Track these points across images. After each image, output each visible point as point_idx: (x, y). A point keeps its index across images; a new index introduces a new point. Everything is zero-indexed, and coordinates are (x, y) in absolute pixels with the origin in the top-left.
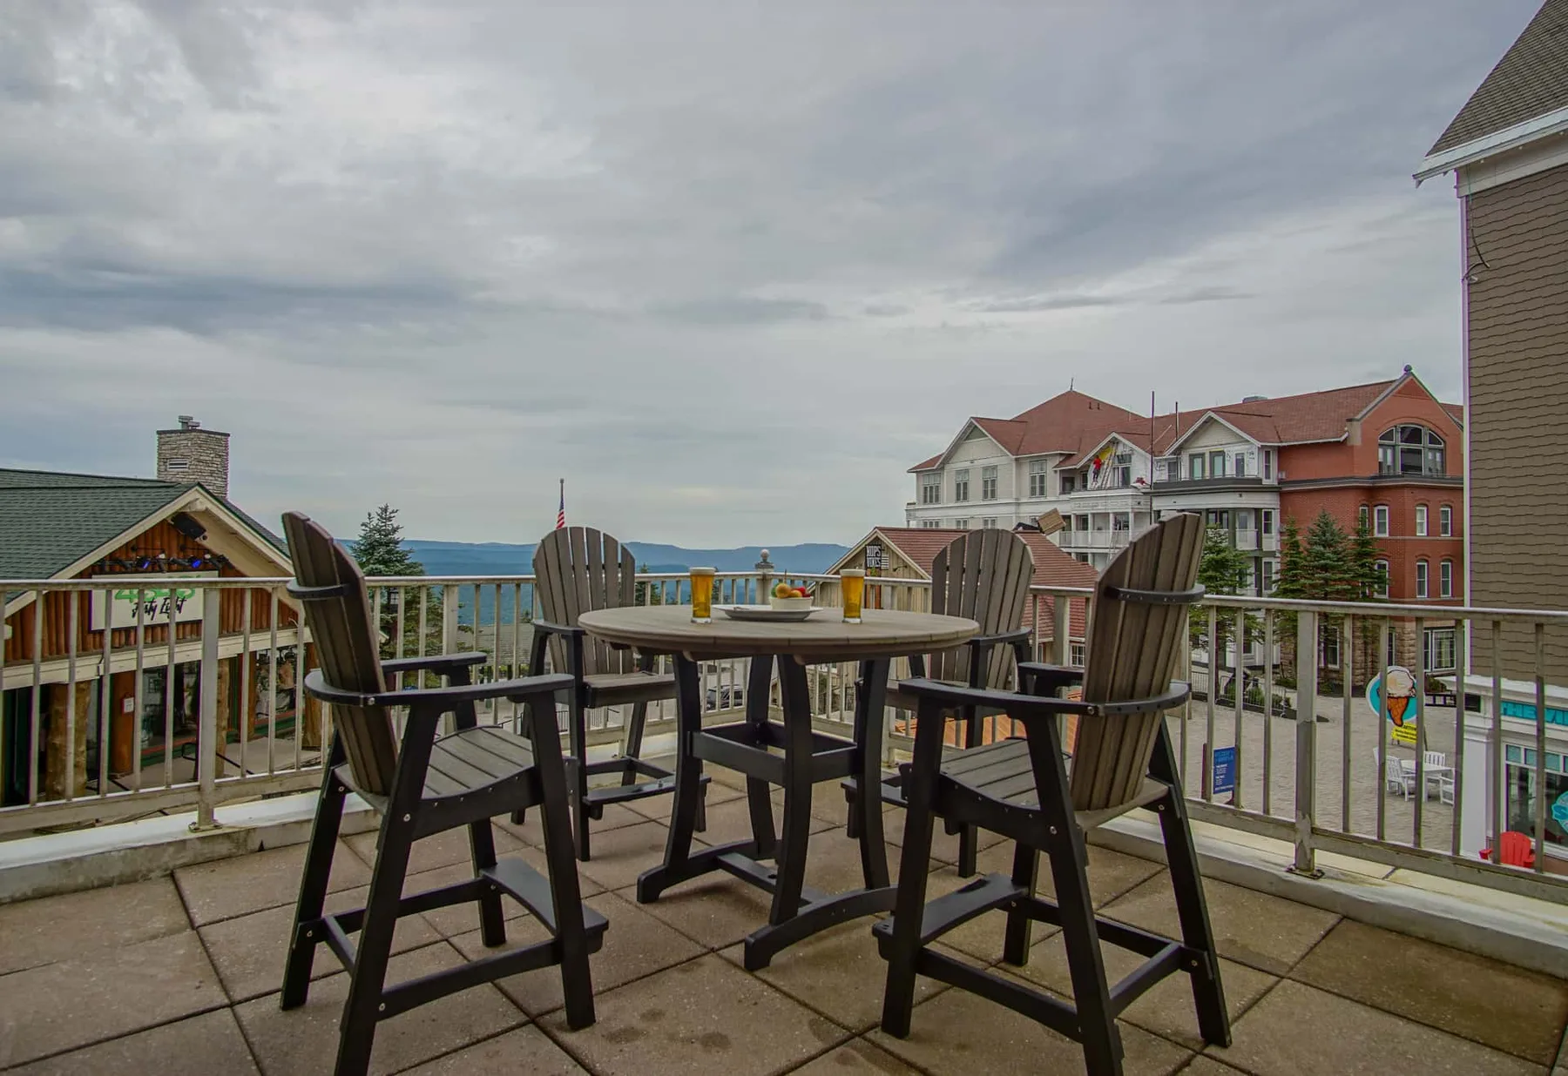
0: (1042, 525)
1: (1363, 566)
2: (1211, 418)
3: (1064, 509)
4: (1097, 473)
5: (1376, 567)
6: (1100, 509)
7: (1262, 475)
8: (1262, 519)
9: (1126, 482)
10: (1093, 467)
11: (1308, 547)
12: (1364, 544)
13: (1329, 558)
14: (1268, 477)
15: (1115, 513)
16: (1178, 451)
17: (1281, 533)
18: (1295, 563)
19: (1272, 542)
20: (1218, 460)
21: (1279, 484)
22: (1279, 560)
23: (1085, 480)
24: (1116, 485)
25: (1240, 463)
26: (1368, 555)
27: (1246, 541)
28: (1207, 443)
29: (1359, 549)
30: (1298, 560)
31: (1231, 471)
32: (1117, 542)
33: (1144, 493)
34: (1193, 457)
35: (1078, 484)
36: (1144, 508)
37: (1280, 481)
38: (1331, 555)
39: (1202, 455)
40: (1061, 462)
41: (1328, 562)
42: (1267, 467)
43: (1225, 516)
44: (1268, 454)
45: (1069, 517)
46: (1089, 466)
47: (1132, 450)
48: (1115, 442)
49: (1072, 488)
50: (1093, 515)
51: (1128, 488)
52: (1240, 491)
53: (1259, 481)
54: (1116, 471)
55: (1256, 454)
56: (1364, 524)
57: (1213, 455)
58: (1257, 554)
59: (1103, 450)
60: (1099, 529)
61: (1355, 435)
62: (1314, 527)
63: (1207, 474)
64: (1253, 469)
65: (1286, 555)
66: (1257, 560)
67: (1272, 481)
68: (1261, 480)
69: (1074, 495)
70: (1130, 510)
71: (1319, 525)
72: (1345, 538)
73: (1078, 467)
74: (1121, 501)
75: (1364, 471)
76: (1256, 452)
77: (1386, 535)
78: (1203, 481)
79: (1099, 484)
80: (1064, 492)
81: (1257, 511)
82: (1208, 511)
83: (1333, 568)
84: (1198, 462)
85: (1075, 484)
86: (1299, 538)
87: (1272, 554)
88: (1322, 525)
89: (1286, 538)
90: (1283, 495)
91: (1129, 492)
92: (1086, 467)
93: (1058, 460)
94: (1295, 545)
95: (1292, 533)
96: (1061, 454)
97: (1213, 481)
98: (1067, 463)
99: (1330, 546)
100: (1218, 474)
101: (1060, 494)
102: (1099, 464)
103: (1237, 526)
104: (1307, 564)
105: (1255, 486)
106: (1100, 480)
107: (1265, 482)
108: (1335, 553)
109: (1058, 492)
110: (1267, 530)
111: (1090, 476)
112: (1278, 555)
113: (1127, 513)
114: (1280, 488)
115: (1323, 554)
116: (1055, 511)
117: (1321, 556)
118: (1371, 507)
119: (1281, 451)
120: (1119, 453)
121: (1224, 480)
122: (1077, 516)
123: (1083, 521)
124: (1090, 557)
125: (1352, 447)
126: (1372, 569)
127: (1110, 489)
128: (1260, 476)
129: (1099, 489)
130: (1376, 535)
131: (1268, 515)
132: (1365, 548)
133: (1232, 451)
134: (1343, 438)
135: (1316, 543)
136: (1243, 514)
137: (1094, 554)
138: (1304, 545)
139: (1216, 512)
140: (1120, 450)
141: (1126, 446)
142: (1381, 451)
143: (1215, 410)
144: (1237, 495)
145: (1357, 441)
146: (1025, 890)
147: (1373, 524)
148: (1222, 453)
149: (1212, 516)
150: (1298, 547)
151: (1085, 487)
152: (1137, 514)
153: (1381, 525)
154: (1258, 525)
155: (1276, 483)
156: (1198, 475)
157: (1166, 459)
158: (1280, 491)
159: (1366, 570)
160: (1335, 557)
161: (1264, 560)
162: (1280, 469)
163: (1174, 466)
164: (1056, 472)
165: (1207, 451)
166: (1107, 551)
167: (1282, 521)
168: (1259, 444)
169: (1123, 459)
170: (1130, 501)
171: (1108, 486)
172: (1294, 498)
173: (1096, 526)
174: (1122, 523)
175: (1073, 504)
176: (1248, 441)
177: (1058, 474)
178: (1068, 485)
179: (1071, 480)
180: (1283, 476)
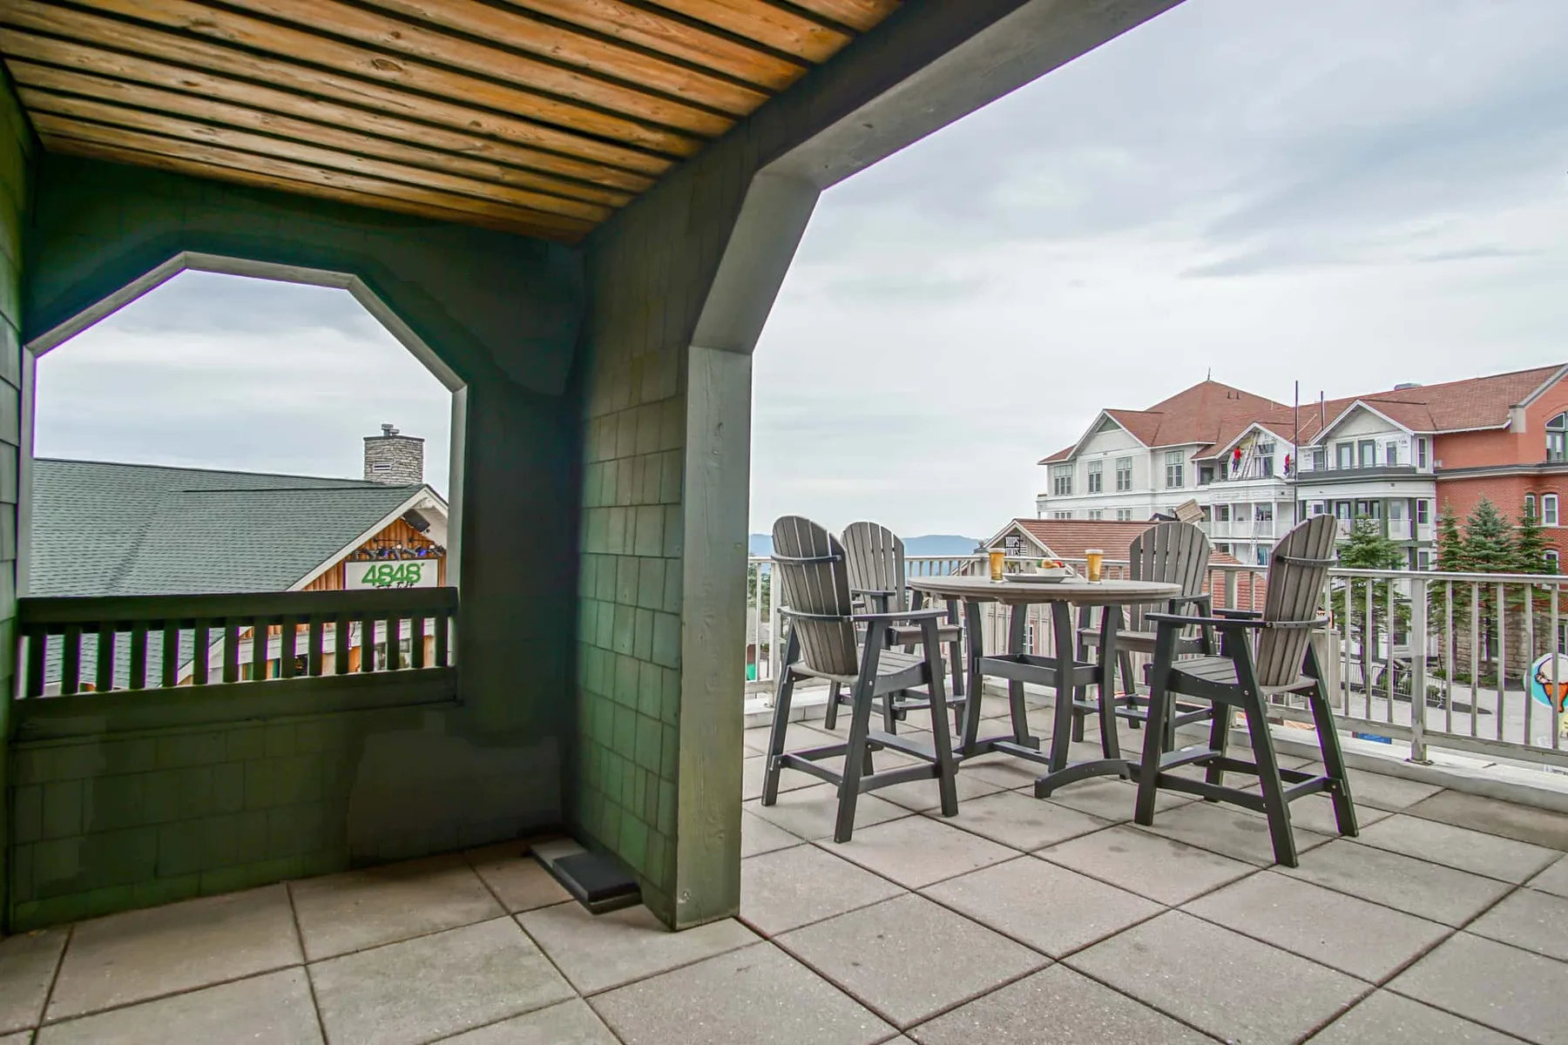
0: (1179, 517)
1: (1529, 556)
2: (1359, 407)
3: (1203, 500)
4: (1236, 464)
5: (1544, 557)
6: (1241, 499)
7: (1416, 464)
8: (1417, 509)
9: (1268, 472)
10: (1233, 455)
11: (1467, 537)
12: (1530, 533)
13: (1490, 548)
14: (1422, 465)
15: (1257, 504)
16: (1327, 438)
17: (1438, 523)
18: (1454, 553)
19: (1428, 532)
20: (1368, 449)
21: (1435, 472)
22: (1435, 550)
24: (1258, 474)
25: (1392, 452)
26: (1535, 544)
27: (1399, 531)
28: (1356, 432)
29: (1524, 538)
30: (1457, 550)
31: (1382, 460)
32: (1260, 532)
33: (1289, 484)
34: (1339, 447)
35: (1217, 474)
36: (1289, 498)
37: (1436, 470)
38: (1493, 546)
39: (1350, 445)
40: (1199, 453)
41: (1490, 552)
42: (1422, 456)
43: (1376, 505)
44: (1422, 442)
45: (1208, 508)
46: (1229, 457)
47: (1274, 440)
48: (1256, 432)
49: (1211, 479)
50: (1234, 505)
51: (1270, 478)
52: (1392, 481)
53: (1413, 470)
54: (1258, 461)
55: (1409, 444)
56: (1530, 513)
57: (1362, 444)
58: (1413, 544)
59: (1244, 440)
60: (1240, 519)
61: (1520, 421)
62: (1475, 517)
63: (1356, 463)
64: (1407, 456)
65: (1443, 545)
66: (1411, 549)
67: (1428, 470)
68: (1415, 469)
69: (1213, 485)
70: (1273, 501)
71: (1479, 515)
72: (1507, 528)
73: (1217, 457)
74: (1265, 492)
75: (1530, 459)
76: (1409, 440)
77: (1555, 525)
78: (1351, 471)
79: (1240, 474)
80: (1202, 482)
81: (1411, 500)
82: (1357, 501)
83: (1495, 558)
84: (1346, 451)
85: (1214, 475)
86: (1457, 527)
87: (1429, 544)
88: (1482, 514)
89: (1443, 527)
90: (1439, 484)
91: (1272, 482)
92: (1225, 458)
93: (1195, 451)
94: (1453, 535)
95: (1450, 523)
96: (1199, 445)
97: (1362, 470)
98: (1208, 452)
99: (1492, 536)
100: (1368, 463)
101: (1199, 485)
102: (1238, 455)
103: (1389, 515)
104: (1466, 554)
105: (1409, 475)
106: (1240, 470)
107: (1420, 471)
108: (1497, 543)
109: (1196, 483)
110: (1422, 519)
111: (1230, 466)
112: (1434, 545)
113: (1270, 504)
114: (1436, 477)
115: (1485, 544)
116: (1193, 502)
117: (1482, 546)
118: (1538, 496)
119: (1438, 440)
120: (1260, 443)
121: (1374, 469)
122: (1217, 507)
123: (1223, 512)
124: (1231, 547)
125: (1516, 434)
126: (1539, 560)
127: (1251, 479)
128: (1414, 465)
129: (1239, 479)
130: (1544, 524)
131: (1423, 505)
132: (1530, 539)
133: (1383, 440)
134: (1504, 426)
135: (1476, 533)
136: (1396, 504)
137: (1234, 545)
138: (1463, 535)
139: (1366, 502)
140: (1261, 440)
141: (1268, 436)
142: (1549, 438)
143: (1362, 399)
144: (1389, 484)
145: (1521, 427)
146: (1219, 753)
147: (1540, 513)
148: (1372, 442)
149: (1362, 506)
150: (1456, 537)
151: (1224, 477)
152: (1279, 505)
153: (1550, 514)
154: (1412, 515)
155: (1431, 472)
156: (1346, 464)
157: (1311, 449)
158: (1434, 479)
159: (1533, 560)
160: (1498, 547)
161: (1420, 550)
162: (1435, 458)
163: (1319, 455)
164: (1193, 462)
165: (1355, 440)
166: (1249, 541)
167: (1439, 511)
168: (1413, 433)
169: (1265, 449)
170: (1273, 491)
171: (1249, 476)
172: (1452, 487)
173: (1237, 517)
174: (1264, 515)
175: (1212, 494)
176: (1399, 429)
177: (1196, 466)
178: (1206, 476)
179: (1210, 471)
180: (1440, 464)
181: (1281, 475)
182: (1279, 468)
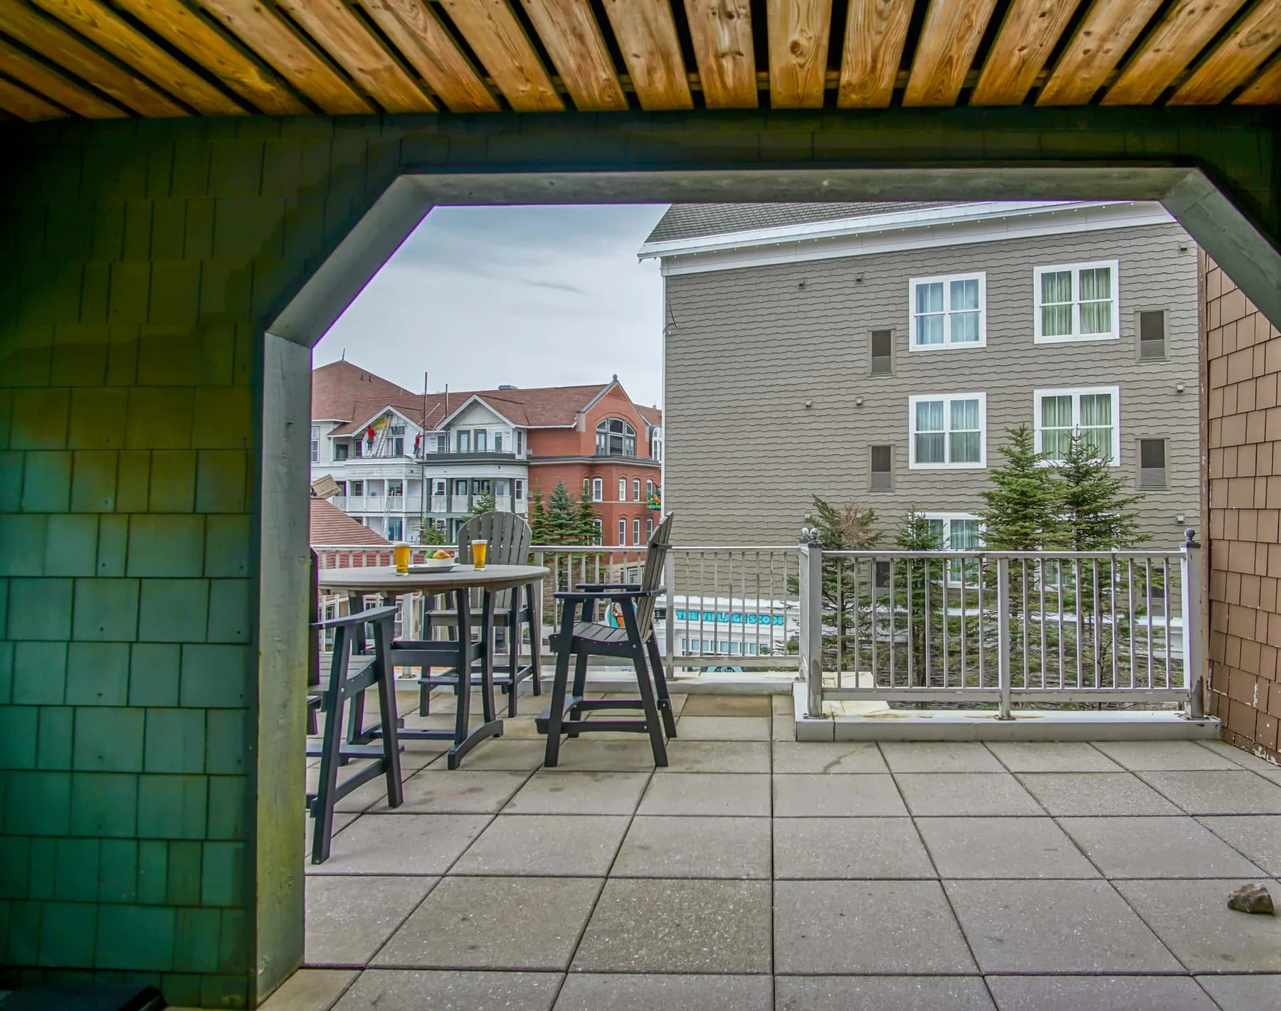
0: (317, 491)
1: (585, 524)
2: (475, 401)
3: (338, 475)
4: (370, 443)
5: (594, 524)
6: (376, 475)
7: (515, 452)
9: (399, 451)
10: (367, 436)
11: (549, 510)
12: (586, 507)
13: (563, 518)
14: (519, 453)
15: (389, 480)
16: (448, 427)
17: (529, 499)
18: (540, 523)
19: (522, 507)
20: (481, 437)
21: (528, 458)
22: (528, 519)
23: (359, 446)
24: (390, 454)
25: (498, 441)
26: (589, 515)
27: (503, 504)
28: (474, 421)
29: (583, 511)
30: (542, 520)
31: (491, 447)
32: (391, 507)
33: (419, 463)
34: (460, 433)
35: (352, 450)
36: (417, 476)
37: (529, 457)
38: (565, 516)
39: (468, 432)
40: (334, 430)
41: (563, 521)
42: (519, 445)
43: (486, 484)
44: (520, 434)
45: (344, 483)
46: (364, 436)
47: (406, 423)
48: (389, 415)
49: (346, 457)
50: (368, 481)
51: (401, 457)
52: (499, 464)
53: (513, 456)
54: (390, 442)
55: (511, 433)
56: (586, 493)
57: (477, 432)
59: (379, 421)
60: (373, 494)
61: (582, 423)
62: (553, 494)
63: (472, 449)
64: (509, 446)
65: (534, 516)
67: (522, 457)
68: (514, 455)
69: (348, 462)
70: (403, 478)
72: (574, 503)
73: (353, 435)
74: (396, 470)
75: (586, 454)
76: (511, 431)
77: (600, 501)
78: (468, 455)
79: (374, 452)
80: (337, 458)
81: (511, 480)
82: (473, 480)
83: (567, 525)
84: (464, 438)
85: (349, 453)
86: (542, 502)
87: (522, 515)
88: (558, 492)
89: (533, 502)
90: (530, 468)
91: (404, 461)
92: (361, 435)
93: (332, 427)
94: (540, 509)
95: (538, 499)
96: (335, 422)
97: (477, 455)
98: (344, 429)
99: (565, 508)
100: (481, 448)
101: (334, 460)
102: (372, 434)
103: (496, 492)
104: (547, 523)
105: (508, 460)
106: (374, 449)
107: (518, 457)
108: (568, 514)
109: (332, 459)
110: (519, 497)
111: (365, 445)
112: (526, 516)
113: (401, 480)
114: (528, 462)
115: (560, 515)
116: (329, 477)
117: (558, 516)
118: (591, 479)
119: (529, 432)
120: (393, 425)
121: (485, 454)
122: (353, 482)
123: (358, 487)
124: (364, 520)
125: (579, 433)
126: (592, 526)
127: (385, 457)
128: (513, 452)
129: (374, 457)
130: (594, 500)
131: (519, 484)
132: (587, 513)
133: (493, 430)
134: (573, 426)
135: (555, 507)
136: (500, 483)
137: (368, 518)
138: (546, 508)
139: (479, 481)
140: (394, 423)
141: (400, 419)
142: (597, 437)
143: (481, 394)
144: (497, 467)
145: (583, 429)
147: (591, 492)
148: (484, 431)
149: (476, 484)
150: (542, 509)
151: (359, 454)
152: (410, 482)
153: (598, 492)
154: (511, 492)
155: (525, 459)
156: (464, 449)
157: (436, 433)
158: (528, 465)
159: (588, 527)
160: (568, 517)
162: (529, 447)
163: (442, 439)
164: (330, 438)
165: (472, 428)
166: (382, 515)
167: (530, 489)
168: (514, 426)
169: (396, 430)
170: (404, 469)
171: (383, 454)
172: (539, 471)
173: (370, 493)
174: (396, 489)
175: (347, 471)
176: (505, 423)
177: (332, 441)
178: (342, 452)
179: (345, 448)
180: (531, 452)
181: (411, 455)
182: (409, 449)
